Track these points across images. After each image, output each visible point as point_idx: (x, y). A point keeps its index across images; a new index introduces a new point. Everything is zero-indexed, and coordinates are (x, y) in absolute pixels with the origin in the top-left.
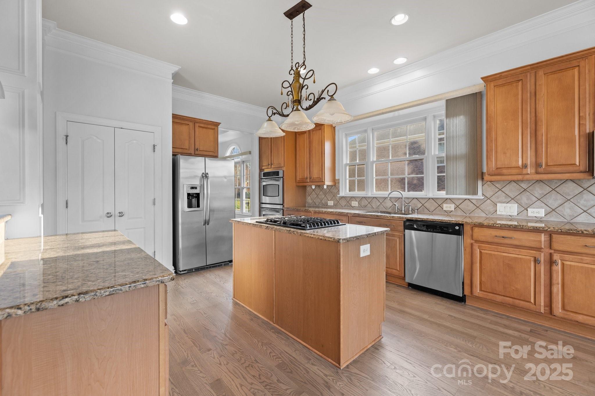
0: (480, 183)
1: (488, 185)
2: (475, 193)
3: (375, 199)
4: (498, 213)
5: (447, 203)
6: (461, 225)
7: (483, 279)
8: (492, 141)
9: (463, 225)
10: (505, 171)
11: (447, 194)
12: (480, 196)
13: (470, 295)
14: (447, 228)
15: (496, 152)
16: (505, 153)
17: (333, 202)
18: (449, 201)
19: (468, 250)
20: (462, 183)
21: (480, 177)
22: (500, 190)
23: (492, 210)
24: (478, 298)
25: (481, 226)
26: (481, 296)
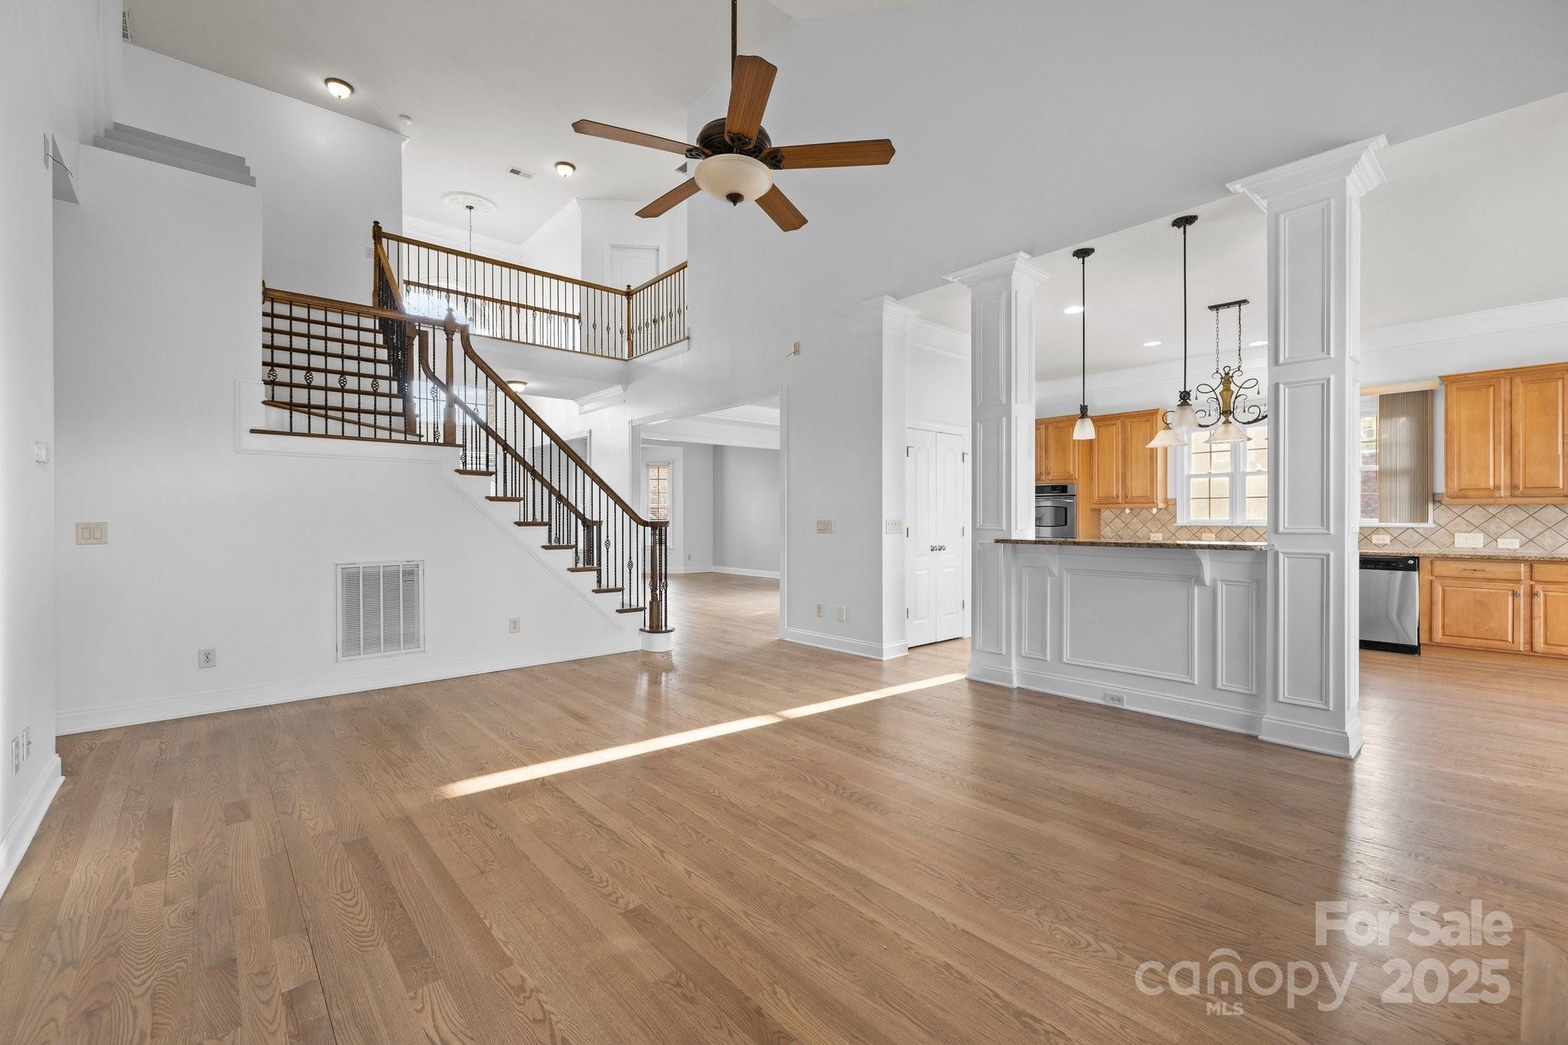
0: (1431, 507)
1: (1442, 510)
2: (1425, 519)
3: (1249, 530)
4: (1457, 545)
5: (1377, 534)
6: (1416, 558)
7: (1447, 621)
8: (1453, 456)
9: (1418, 558)
10: (1471, 493)
11: (1380, 521)
12: (1430, 524)
13: (1428, 642)
14: (1396, 562)
15: (1460, 470)
16: (1471, 471)
17: (1161, 534)
18: (1381, 530)
19: (1427, 588)
20: (1404, 506)
21: (1430, 499)
22: (1460, 516)
23: (1448, 541)
24: (1439, 645)
25: (1445, 558)
26: (1444, 641)
